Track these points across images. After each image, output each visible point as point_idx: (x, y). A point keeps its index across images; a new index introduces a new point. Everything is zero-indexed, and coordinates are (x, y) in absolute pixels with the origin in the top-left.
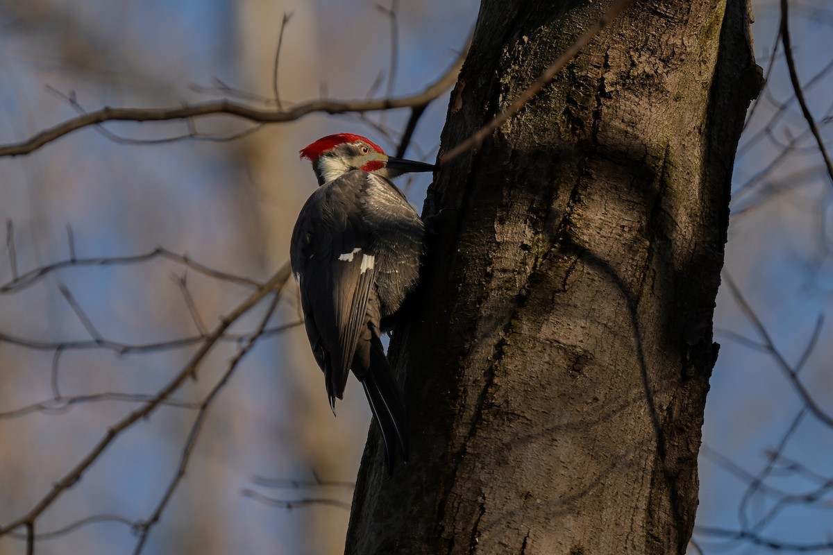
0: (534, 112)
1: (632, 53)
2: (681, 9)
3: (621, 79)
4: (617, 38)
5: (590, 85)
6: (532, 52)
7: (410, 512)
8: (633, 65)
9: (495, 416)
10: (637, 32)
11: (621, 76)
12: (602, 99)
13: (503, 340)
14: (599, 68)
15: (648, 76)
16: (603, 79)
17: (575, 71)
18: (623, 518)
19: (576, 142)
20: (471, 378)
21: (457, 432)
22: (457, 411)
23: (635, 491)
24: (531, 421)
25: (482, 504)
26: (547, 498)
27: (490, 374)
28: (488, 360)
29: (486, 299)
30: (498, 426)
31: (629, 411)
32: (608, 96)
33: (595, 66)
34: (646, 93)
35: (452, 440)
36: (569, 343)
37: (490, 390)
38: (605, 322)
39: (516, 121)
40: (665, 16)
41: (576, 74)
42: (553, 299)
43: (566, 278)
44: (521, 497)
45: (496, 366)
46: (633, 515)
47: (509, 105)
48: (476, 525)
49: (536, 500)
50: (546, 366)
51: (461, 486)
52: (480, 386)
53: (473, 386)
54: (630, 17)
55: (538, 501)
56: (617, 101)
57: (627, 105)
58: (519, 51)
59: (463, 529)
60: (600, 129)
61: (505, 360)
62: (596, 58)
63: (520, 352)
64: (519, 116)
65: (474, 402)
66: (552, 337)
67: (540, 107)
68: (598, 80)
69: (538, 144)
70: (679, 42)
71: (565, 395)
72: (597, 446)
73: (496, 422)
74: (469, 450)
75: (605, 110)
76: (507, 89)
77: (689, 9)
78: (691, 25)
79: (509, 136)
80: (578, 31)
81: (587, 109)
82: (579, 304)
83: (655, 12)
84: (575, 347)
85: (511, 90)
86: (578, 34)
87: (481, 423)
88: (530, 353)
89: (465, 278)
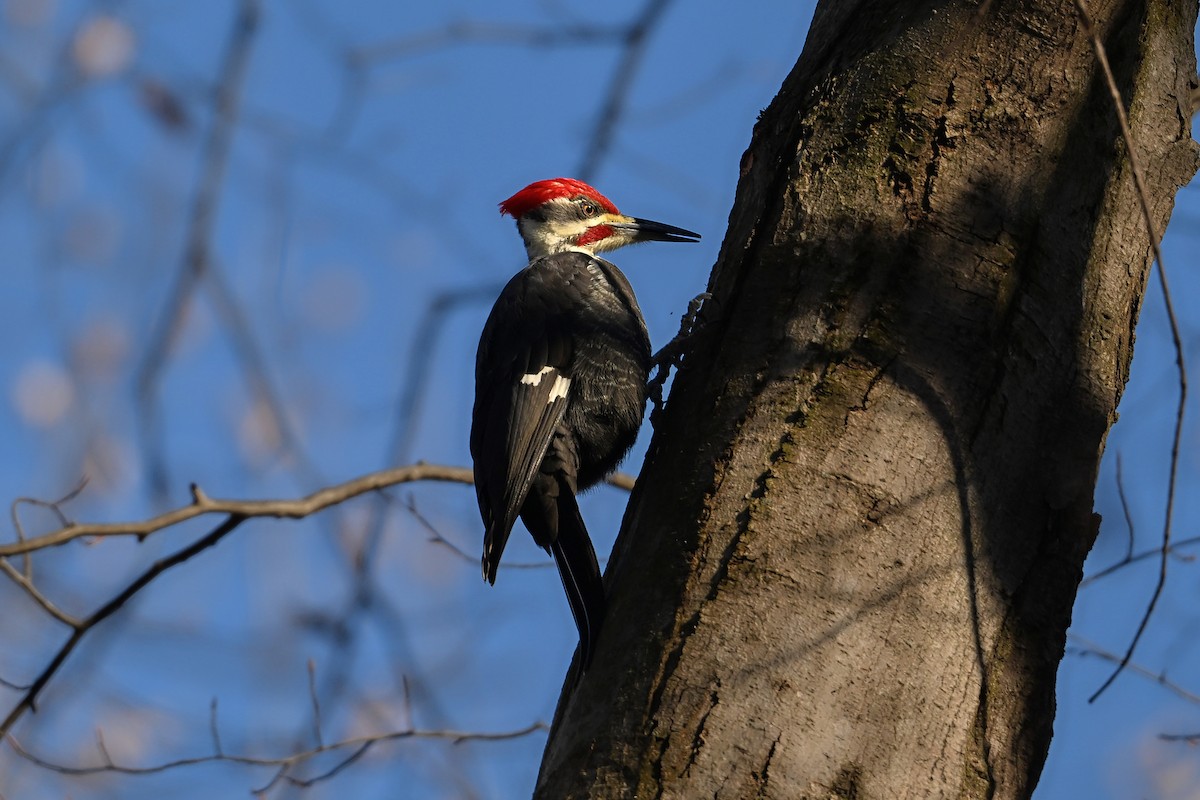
0: (844, 164)
1: (989, 86)
2: (1062, 27)
3: (971, 121)
4: (968, 63)
5: (924, 127)
6: (849, 84)
7: (616, 704)
8: (989, 102)
9: (746, 574)
10: (998, 57)
11: (971, 117)
12: (941, 149)
13: (769, 471)
14: (939, 103)
15: (1010, 120)
16: (944, 119)
17: (904, 107)
18: (930, 738)
19: (898, 206)
20: (718, 523)
21: (691, 595)
22: (694, 567)
23: (953, 702)
24: (798, 584)
25: (716, 693)
26: (812, 691)
27: (745, 518)
28: (745, 499)
29: (752, 417)
30: (750, 587)
31: (952, 589)
32: (950, 144)
33: (934, 101)
34: (1006, 143)
35: (682, 605)
36: (864, 481)
37: (743, 538)
38: (921, 458)
39: (817, 175)
40: (1039, 36)
41: (907, 111)
42: (846, 419)
43: (869, 391)
44: (773, 686)
45: (755, 507)
46: (947, 736)
47: (810, 154)
48: (704, 720)
49: (795, 692)
50: (828, 510)
51: (689, 667)
52: (730, 534)
53: (720, 534)
54: (988, 34)
55: (799, 694)
56: (963, 152)
57: (978, 160)
58: (832, 83)
59: (685, 726)
60: (935, 189)
61: (768, 498)
62: (936, 89)
63: (791, 489)
64: (822, 169)
65: (719, 556)
66: (840, 471)
67: (852, 156)
68: (936, 121)
69: (846, 206)
70: (1058, 75)
71: (852, 552)
72: (895, 629)
73: (748, 582)
74: (704, 619)
75: (943, 162)
76: (810, 133)
77: (1074, 28)
78: (1078, 52)
79: (805, 196)
80: (914, 51)
81: (917, 160)
82: (884, 430)
83: (1024, 28)
84: (873, 487)
85: (815, 134)
86: (914, 56)
87: (726, 584)
88: (806, 491)
89: (726, 389)
